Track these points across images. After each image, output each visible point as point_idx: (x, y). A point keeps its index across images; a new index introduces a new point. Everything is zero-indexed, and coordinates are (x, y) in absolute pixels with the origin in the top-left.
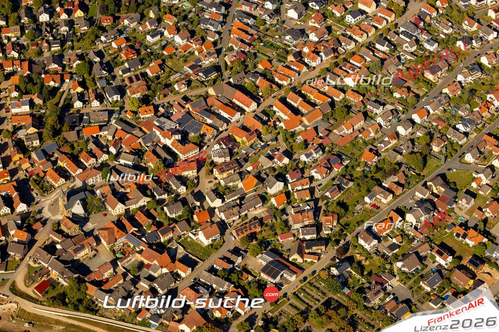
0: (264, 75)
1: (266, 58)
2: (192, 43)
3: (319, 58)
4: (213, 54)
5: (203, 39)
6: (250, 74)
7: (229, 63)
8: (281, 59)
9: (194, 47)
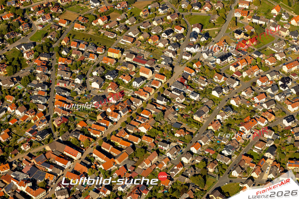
0: (82, 132)
1: (82, 119)
2: (28, 114)
3: (119, 115)
4: (45, 120)
5: (36, 111)
6: (73, 133)
7: (56, 126)
8: (93, 119)
9: (30, 117)
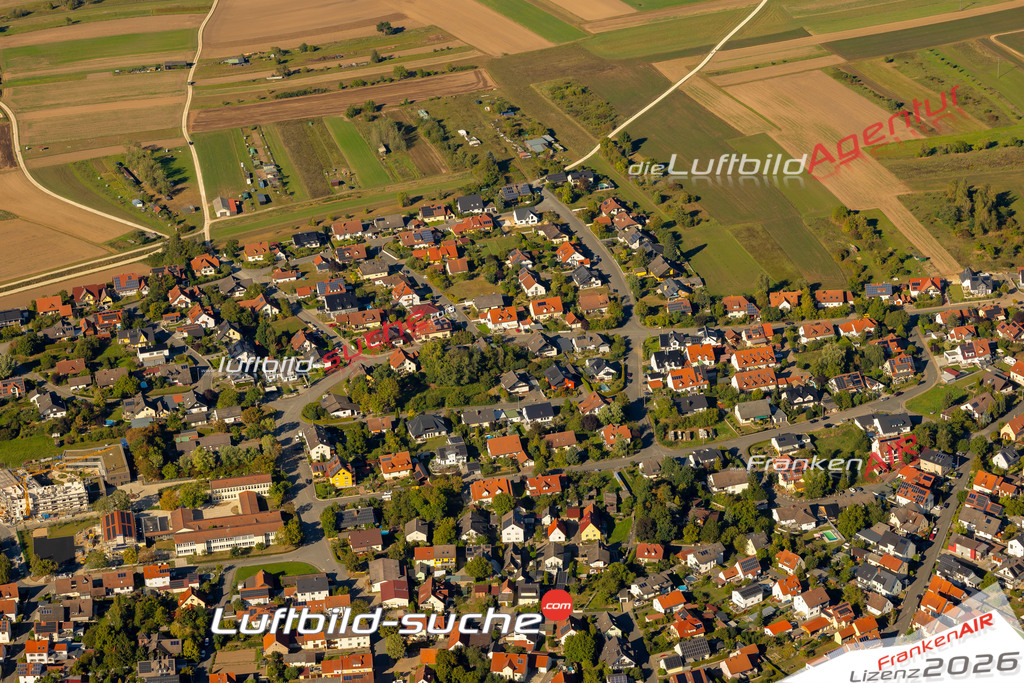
5: (858, 610)
9: (835, 624)
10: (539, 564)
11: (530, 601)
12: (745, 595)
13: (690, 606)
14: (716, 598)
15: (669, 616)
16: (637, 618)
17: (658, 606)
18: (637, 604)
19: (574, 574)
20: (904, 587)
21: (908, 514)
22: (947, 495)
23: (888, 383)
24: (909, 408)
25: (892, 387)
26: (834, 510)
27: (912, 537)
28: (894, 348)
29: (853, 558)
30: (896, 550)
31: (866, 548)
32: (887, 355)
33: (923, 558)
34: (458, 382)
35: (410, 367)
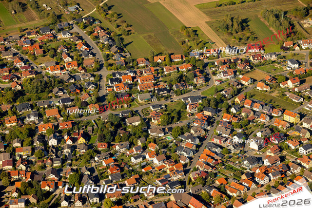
2: (166, 164)
5: (176, 162)
7: (193, 180)
8: (237, 178)
10: (62, 152)
11: (58, 164)
12: (136, 158)
13: (116, 163)
14: (126, 160)
15: (108, 167)
16: (96, 168)
17: (104, 164)
18: (97, 164)
19: (75, 155)
20: (194, 154)
21: (197, 129)
22: (213, 123)
23: (195, 86)
24: (202, 94)
25: (197, 87)
26: (170, 129)
27: (198, 137)
28: (198, 73)
29: (177, 145)
30: (192, 141)
31: (182, 141)
32: (195, 76)
33: (202, 144)
34: (37, 92)
35: (19, 88)
